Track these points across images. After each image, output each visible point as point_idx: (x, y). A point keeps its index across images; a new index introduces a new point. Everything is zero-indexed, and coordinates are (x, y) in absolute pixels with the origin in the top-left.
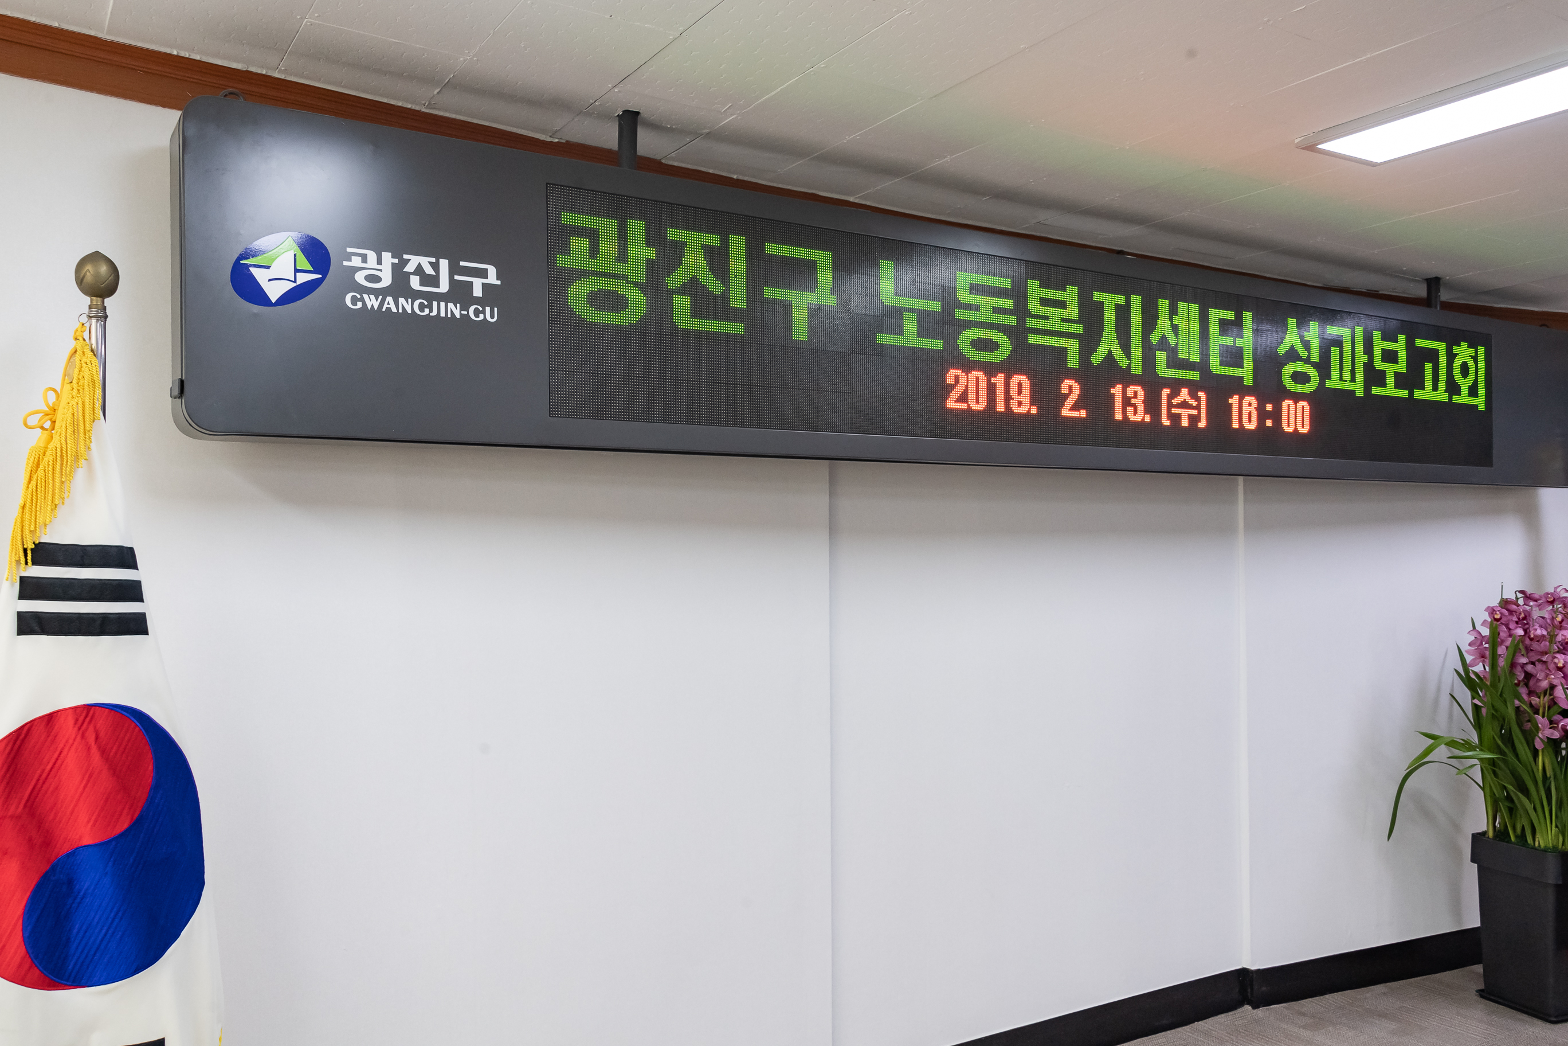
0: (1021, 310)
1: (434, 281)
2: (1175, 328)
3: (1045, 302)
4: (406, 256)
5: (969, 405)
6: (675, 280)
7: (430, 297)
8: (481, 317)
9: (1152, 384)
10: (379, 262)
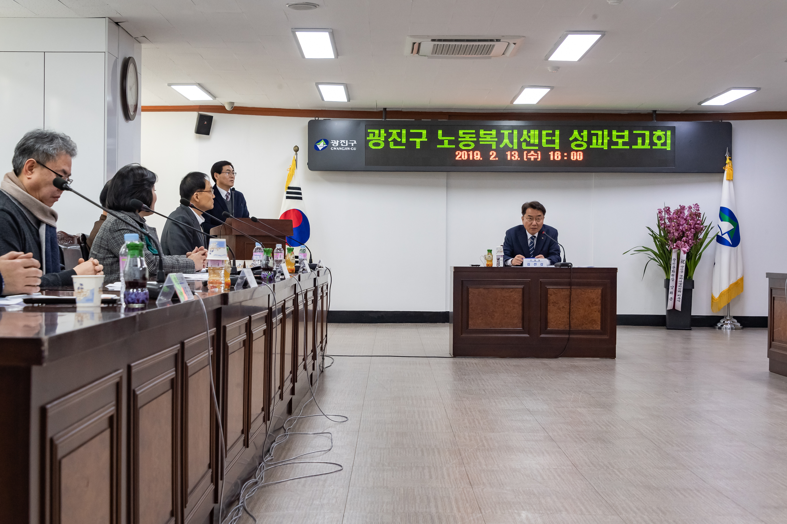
0: (478, 136)
1: (345, 144)
2: (529, 137)
3: (485, 134)
4: (340, 141)
5: (462, 159)
6: (390, 140)
7: (344, 147)
8: (353, 149)
9: (520, 151)
10: (336, 142)
